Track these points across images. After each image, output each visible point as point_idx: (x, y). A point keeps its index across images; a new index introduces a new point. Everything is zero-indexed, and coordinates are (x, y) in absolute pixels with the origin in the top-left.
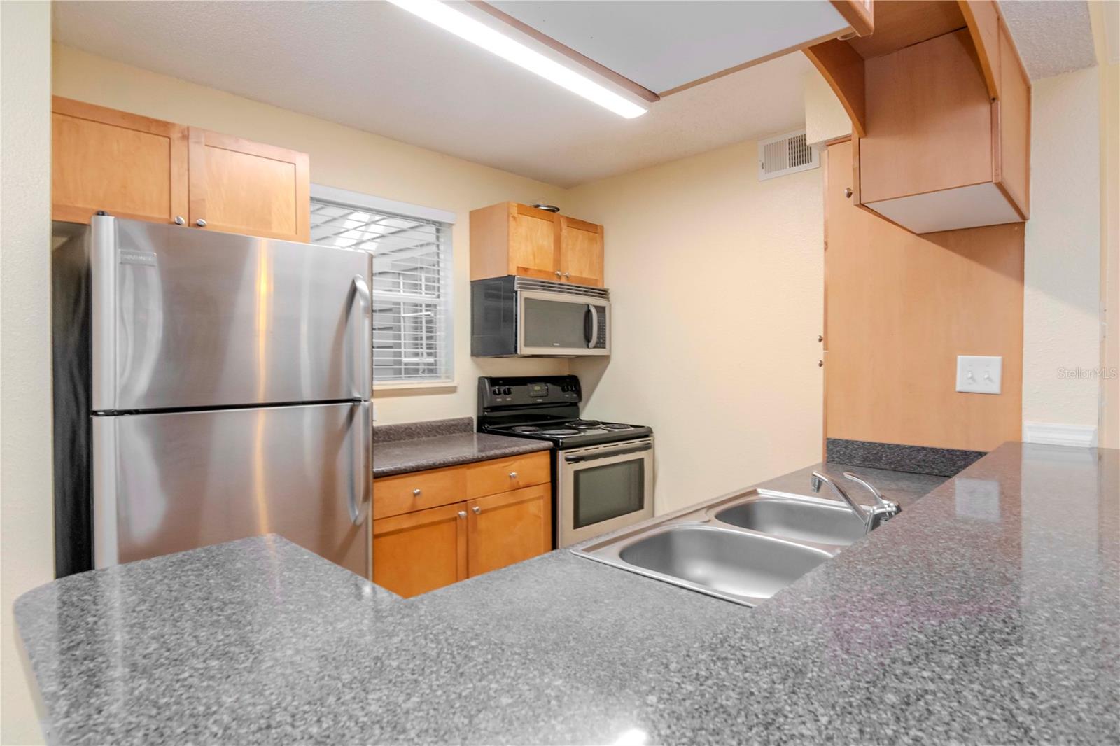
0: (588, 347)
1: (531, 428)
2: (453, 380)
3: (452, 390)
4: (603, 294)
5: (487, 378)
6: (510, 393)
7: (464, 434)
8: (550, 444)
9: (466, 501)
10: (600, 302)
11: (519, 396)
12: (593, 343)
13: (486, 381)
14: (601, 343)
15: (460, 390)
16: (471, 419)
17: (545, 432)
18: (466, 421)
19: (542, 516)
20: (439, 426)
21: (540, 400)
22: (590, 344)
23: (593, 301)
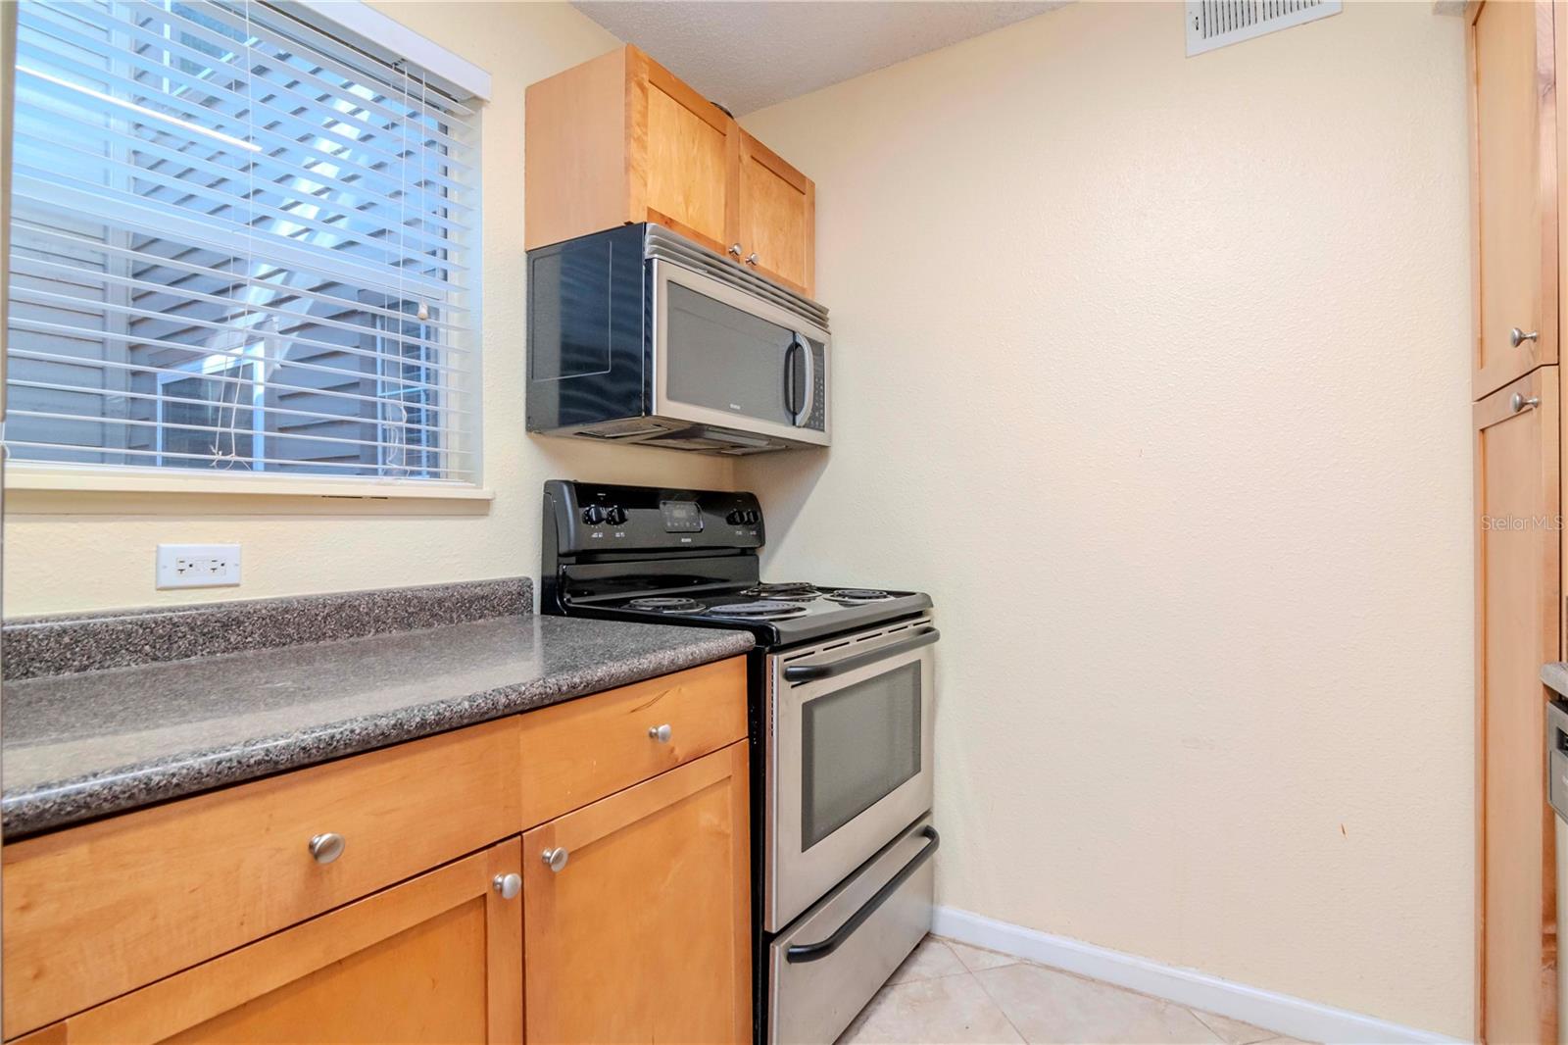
0: (794, 424)
1: (674, 601)
2: (480, 486)
3: (479, 507)
4: (819, 317)
5: (567, 483)
6: (623, 519)
7: (507, 619)
8: (745, 639)
9: (520, 833)
10: (816, 333)
11: (639, 527)
12: (801, 418)
13: (565, 488)
14: (817, 422)
15: (497, 508)
16: (526, 584)
17: (717, 608)
18: (514, 588)
19: (729, 831)
20: (440, 602)
21: (686, 541)
22: (799, 418)
23: (805, 328)
